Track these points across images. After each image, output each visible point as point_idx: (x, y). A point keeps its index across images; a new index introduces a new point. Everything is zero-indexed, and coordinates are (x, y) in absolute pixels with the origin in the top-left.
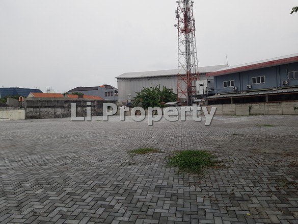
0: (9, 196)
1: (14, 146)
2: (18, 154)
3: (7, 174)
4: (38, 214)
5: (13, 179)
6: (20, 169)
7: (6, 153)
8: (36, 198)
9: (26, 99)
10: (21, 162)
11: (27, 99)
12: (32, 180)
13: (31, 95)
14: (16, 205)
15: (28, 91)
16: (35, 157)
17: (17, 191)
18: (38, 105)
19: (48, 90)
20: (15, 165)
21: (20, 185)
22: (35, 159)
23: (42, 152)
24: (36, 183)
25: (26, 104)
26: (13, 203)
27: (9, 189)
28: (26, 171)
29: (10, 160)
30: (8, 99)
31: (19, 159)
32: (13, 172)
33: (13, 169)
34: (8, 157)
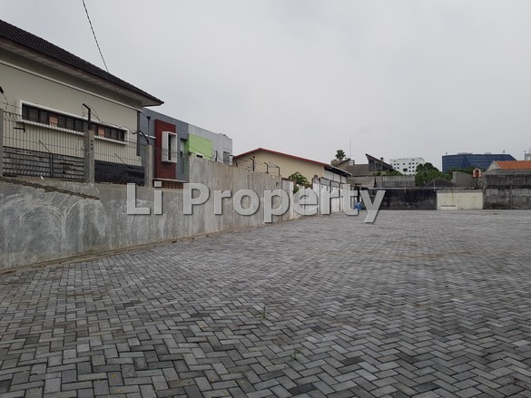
0: (467, 335)
1: (469, 253)
2: (477, 268)
3: (461, 298)
5: (473, 308)
6: (483, 295)
7: (456, 263)
8: (517, 354)
9: (484, 174)
10: (483, 284)
11: (486, 173)
12: (507, 319)
13: (494, 166)
14: (480, 354)
15: (489, 158)
16: (508, 278)
17: (479, 331)
18: (508, 184)
19: (526, 155)
20: (474, 286)
21: (483, 322)
22: (508, 283)
24: (514, 327)
25: (485, 182)
26: (474, 350)
27: (466, 323)
28: (493, 300)
29: (464, 276)
30: (454, 173)
31: (480, 277)
32: (470, 297)
33: (470, 292)
34: (461, 271)
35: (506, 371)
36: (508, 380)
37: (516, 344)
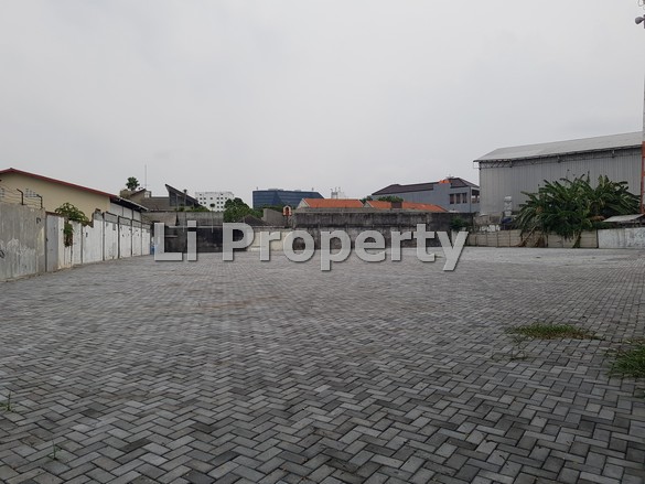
0: (270, 389)
1: (277, 297)
2: (284, 313)
3: (266, 348)
4: (321, 433)
5: (277, 358)
6: (288, 342)
7: (263, 310)
8: (317, 401)
9: (294, 212)
10: (289, 329)
11: (296, 211)
12: (310, 365)
13: (303, 204)
14: (282, 408)
15: (299, 195)
16: (313, 321)
17: (283, 382)
18: (316, 222)
19: (333, 194)
20: (280, 333)
21: (288, 372)
22: (313, 326)
23: (326, 312)
24: (316, 372)
25: (293, 220)
26: (277, 404)
27: (271, 376)
28: (298, 346)
29: (271, 323)
30: (265, 210)
31: (286, 323)
32: (276, 345)
33: (276, 340)
34: (268, 317)
35: (307, 421)
36: (309, 431)
37: (317, 390)
